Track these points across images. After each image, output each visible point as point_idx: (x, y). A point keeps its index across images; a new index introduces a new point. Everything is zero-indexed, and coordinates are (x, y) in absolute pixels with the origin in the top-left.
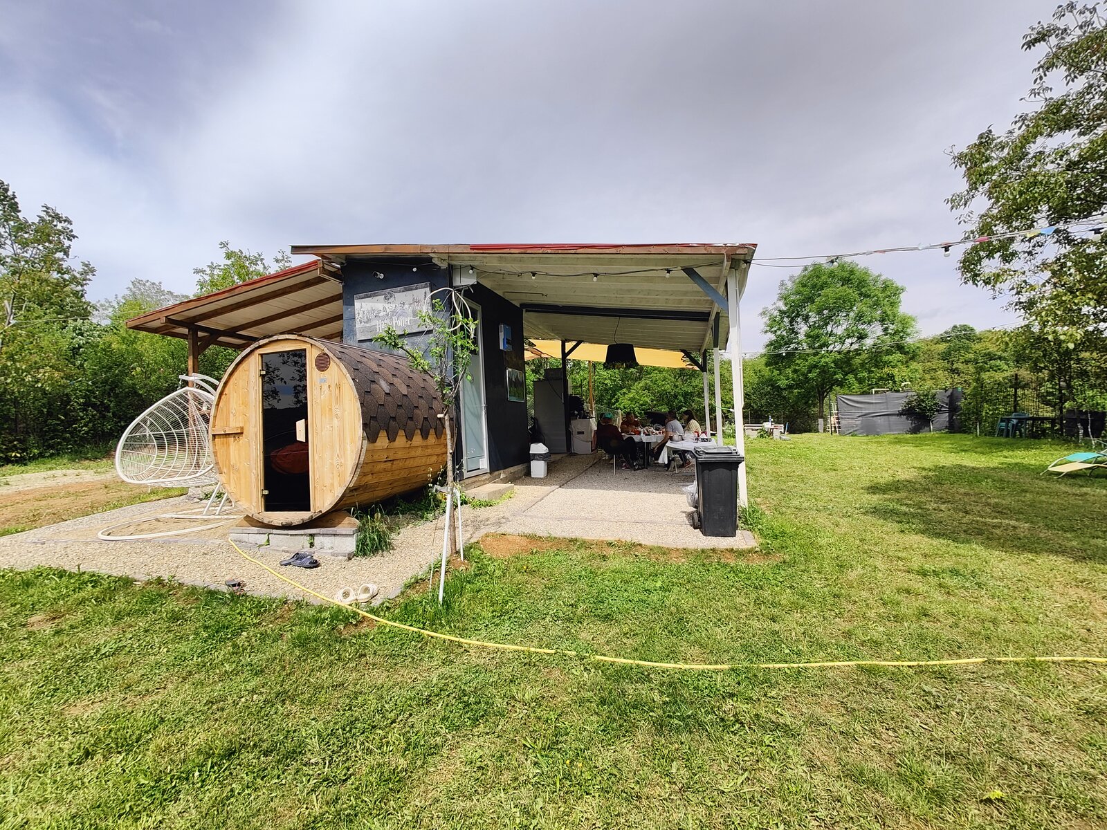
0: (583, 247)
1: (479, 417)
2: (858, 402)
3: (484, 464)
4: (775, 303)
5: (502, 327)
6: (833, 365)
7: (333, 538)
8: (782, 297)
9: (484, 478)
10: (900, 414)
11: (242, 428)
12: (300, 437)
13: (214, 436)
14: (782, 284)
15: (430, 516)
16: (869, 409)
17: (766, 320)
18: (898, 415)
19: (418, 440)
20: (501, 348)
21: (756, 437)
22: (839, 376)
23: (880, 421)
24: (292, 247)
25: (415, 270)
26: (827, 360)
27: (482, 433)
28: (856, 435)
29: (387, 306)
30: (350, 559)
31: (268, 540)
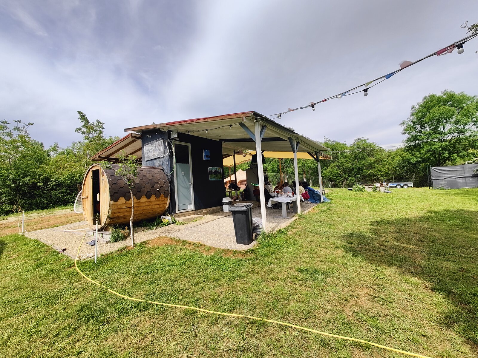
0: (197, 120)
1: (189, 188)
2: (444, 170)
3: (192, 207)
4: (409, 118)
5: (204, 151)
6: (440, 149)
7: (106, 235)
8: (413, 114)
9: (192, 212)
10: (473, 177)
11: (88, 196)
12: (98, 200)
13: (83, 198)
14: (413, 107)
15: (155, 228)
16: (452, 174)
17: (404, 127)
18: (472, 177)
19: (144, 199)
20: (204, 159)
21: (371, 191)
22: (446, 155)
23: (461, 180)
24: (125, 129)
25: (156, 134)
26: (436, 147)
27: (190, 195)
28: (443, 189)
29: (152, 148)
30: (107, 243)
31: (93, 235)
